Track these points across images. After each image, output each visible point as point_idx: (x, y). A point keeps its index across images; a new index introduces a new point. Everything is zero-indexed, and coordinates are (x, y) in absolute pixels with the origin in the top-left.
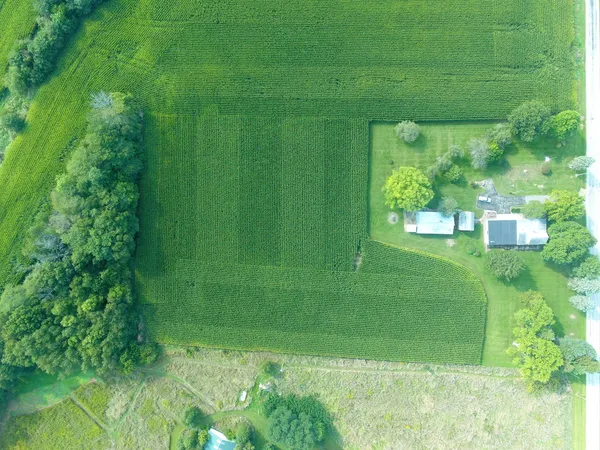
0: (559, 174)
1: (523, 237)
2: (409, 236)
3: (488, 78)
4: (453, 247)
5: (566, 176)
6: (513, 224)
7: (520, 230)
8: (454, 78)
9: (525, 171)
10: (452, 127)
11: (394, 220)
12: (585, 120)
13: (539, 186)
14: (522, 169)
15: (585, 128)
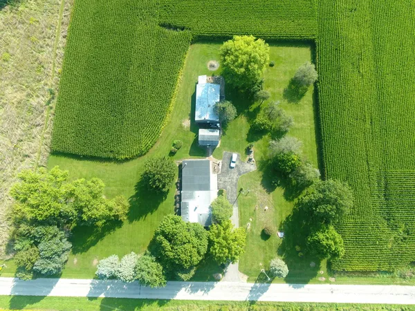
0: (264, 249)
1: (191, 197)
2: (195, 81)
3: (372, 163)
4: (181, 126)
5: (261, 258)
6: (206, 187)
7: (199, 194)
8: (368, 126)
9: (267, 208)
10: (313, 126)
11: (212, 66)
12: (330, 283)
13: (249, 224)
14: (268, 205)
15: (320, 282)
